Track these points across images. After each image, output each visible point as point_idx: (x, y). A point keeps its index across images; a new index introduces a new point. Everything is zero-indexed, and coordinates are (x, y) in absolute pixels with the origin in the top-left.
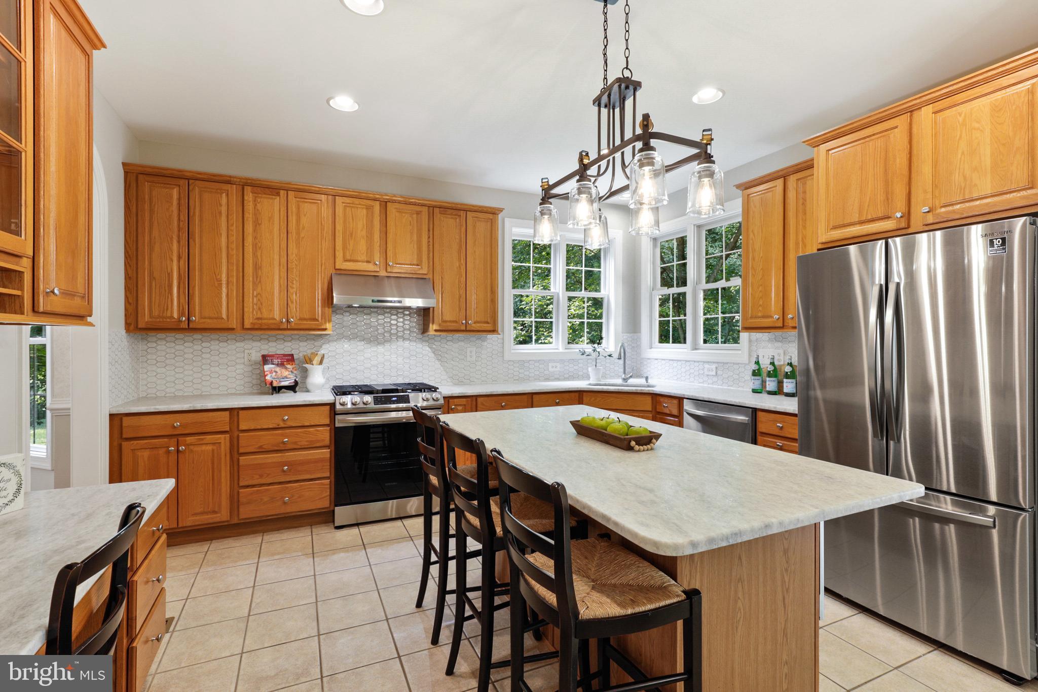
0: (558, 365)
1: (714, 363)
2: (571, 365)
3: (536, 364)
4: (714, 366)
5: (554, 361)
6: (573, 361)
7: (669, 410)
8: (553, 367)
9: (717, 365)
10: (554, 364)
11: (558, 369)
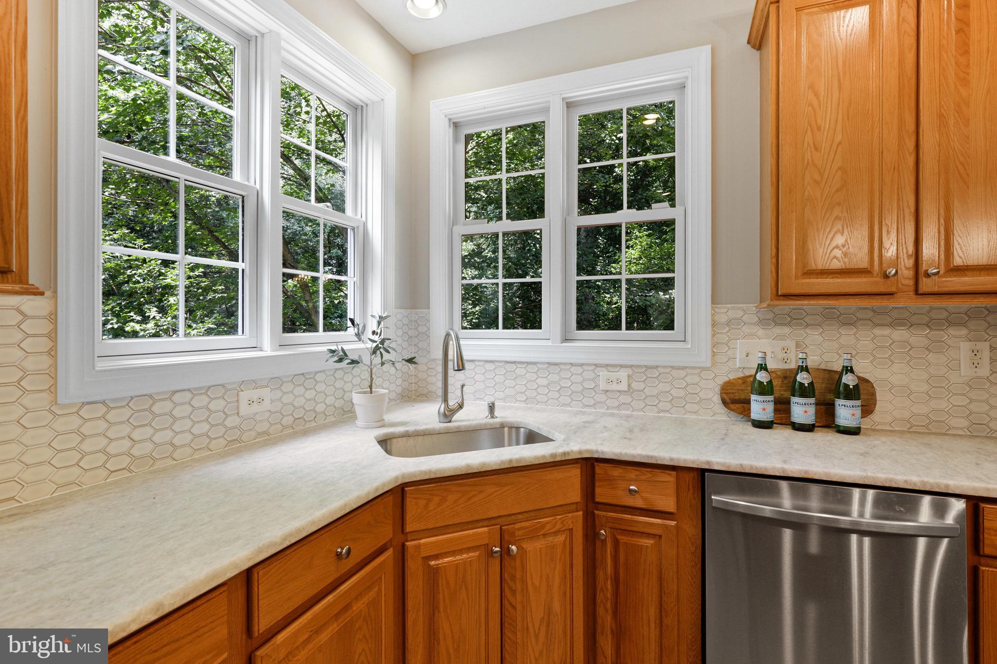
0: (265, 393)
1: (621, 366)
2: (299, 390)
3: (197, 402)
4: (623, 374)
5: (255, 384)
6: (304, 378)
7: (644, 499)
8: (251, 402)
9: (630, 371)
10: (254, 394)
11: (267, 404)
